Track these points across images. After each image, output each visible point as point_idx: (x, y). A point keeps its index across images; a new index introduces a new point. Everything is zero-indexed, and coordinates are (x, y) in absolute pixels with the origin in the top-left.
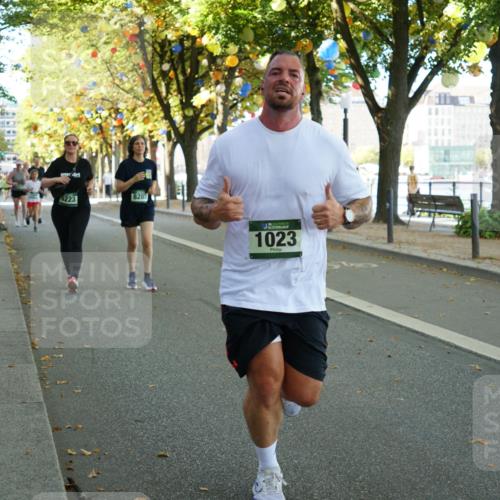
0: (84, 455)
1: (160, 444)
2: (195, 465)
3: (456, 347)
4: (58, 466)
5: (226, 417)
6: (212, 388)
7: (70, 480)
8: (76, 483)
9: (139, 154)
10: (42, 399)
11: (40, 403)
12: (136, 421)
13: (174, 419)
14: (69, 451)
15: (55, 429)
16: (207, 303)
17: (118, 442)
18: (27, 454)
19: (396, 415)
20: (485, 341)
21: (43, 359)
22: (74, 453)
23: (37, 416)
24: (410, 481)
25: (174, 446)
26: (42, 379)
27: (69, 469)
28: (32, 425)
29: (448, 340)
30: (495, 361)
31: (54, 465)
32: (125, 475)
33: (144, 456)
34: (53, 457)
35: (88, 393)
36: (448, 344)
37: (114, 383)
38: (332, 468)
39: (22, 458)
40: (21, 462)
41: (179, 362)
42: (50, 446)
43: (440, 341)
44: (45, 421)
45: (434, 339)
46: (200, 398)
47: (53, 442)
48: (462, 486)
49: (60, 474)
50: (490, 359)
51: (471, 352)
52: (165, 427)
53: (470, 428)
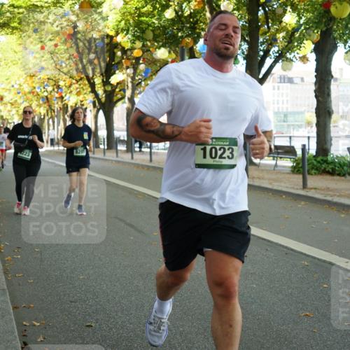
0: (35, 325)
1: (87, 317)
2: (112, 333)
3: (292, 250)
4: (16, 334)
5: (133, 298)
6: (124, 279)
7: (25, 343)
8: (29, 345)
9: (79, 121)
10: (6, 287)
11: (4, 290)
12: (71, 302)
13: (97, 300)
14: (25, 323)
15: (15, 308)
16: (121, 220)
17: (58, 316)
19: (250, 297)
20: (311, 246)
21: (6, 259)
22: (28, 324)
23: (2, 298)
24: (260, 342)
25: (97, 319)
26: (6, 272)
27: (24, 335)
29: (286, 245)
30: (318, 259)
31: (13, 332)
32: (63, 339)
33: (77, 326)
34: (13, 327)
35: (37, 283)
36: (286, 247)
37: (56, 276)
38: (206, 334)
41: (101, 261)
42: (11, 319)
43: (281, 245)
44: (7, 302)
45: (277, 244)
46: (115, 286)
47: (13, 317)
48: (295, 346)
49: (18, 339)
50: (314, 258)
51: (305, 254)
52: (91, 306)
53: (301, 305)
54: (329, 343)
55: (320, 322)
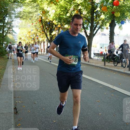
0: (19, 102)
1: (35, 100)
2: (41, 105)
3: (98, 83)
5: (49, 95)
7: (15, 107)
8: (16, 108)
11: (12, 92)
12: (31, 96)
13: (39, 96)
14: (16, 102)
15: (15, 97)
16: (50, 74)
17: (27, 100)
18: (7, 102)
20: (104, 82)
23: (10, 95)
25: (38, 101)
27: (16, 105)
28: (9, 96)
30: (105, 86)
31: (12, 104)
32: (27, 106)
33: (31, 103)
34: (12, 102)
36: (97, 82)
39: (6, 103)
40: (5, 103)
42: (12, 100)
44: (12, 96)
47: (13, 100)
48: (93, 110)
49: (13, 106)
50: (104, 85)
51: (101, 84)
52: (37, 97)
53: (97, 99)
54: (103, 109)
55: (102, 103)
